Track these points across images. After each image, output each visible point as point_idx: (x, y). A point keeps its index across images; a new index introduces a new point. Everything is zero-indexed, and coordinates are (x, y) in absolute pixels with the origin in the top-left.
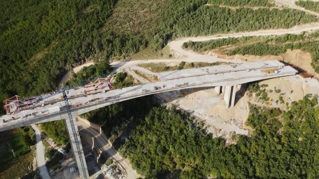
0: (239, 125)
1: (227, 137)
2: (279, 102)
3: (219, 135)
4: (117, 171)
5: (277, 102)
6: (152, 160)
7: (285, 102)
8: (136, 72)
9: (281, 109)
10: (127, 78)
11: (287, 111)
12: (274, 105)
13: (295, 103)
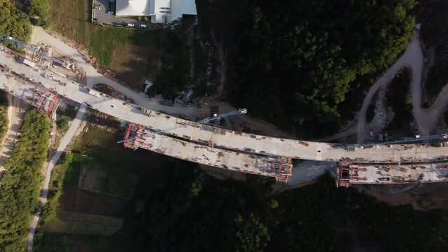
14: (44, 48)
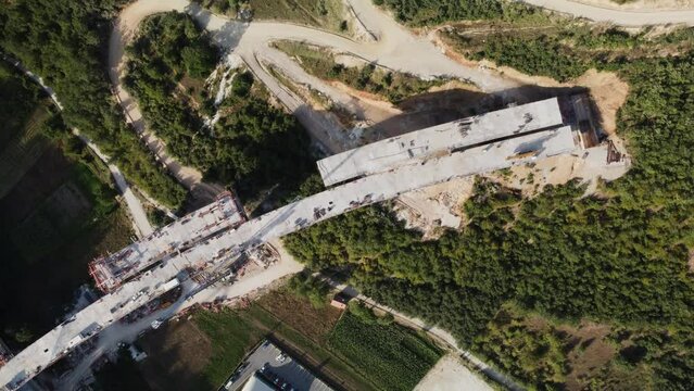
0: (451, 204)
1: (427, 229)
2: (526, 181)
3: (416, 224)
4: (266, 252)
5: (522, 180)
6: (314, 251)
7: (535, 183)
8: (271, 68)
9: (523, 193)
10: (254, 89)
11: (531, 198)
12: (516, 185)
13: (549, 188)
14: (270, 259)
